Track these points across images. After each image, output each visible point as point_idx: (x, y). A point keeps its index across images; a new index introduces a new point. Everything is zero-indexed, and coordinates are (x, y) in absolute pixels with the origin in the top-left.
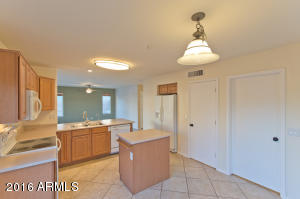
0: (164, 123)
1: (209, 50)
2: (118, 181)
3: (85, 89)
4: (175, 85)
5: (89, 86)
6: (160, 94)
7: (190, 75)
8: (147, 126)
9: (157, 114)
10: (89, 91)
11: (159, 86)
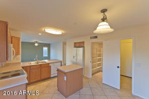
0: (78, 61)
1: (109, 27)
2: (57, 91)
3: (34, 43)
4: (83, 43)
5: (37, 42)
6: (75, 47)
7: (91, 38)
8: (68, 63)
9: (74, 57)
10: (36, 45)
11: (75, 43)
